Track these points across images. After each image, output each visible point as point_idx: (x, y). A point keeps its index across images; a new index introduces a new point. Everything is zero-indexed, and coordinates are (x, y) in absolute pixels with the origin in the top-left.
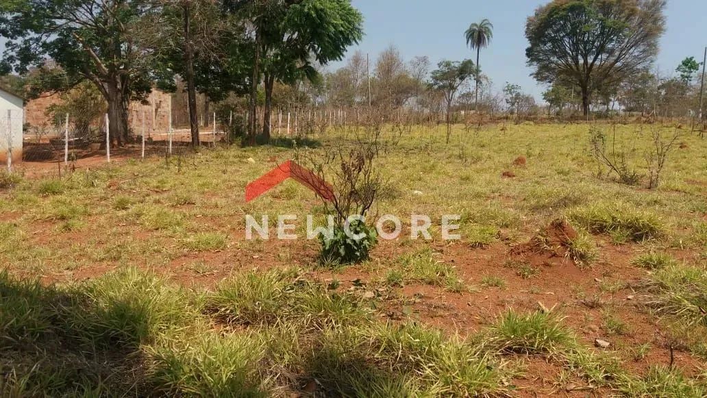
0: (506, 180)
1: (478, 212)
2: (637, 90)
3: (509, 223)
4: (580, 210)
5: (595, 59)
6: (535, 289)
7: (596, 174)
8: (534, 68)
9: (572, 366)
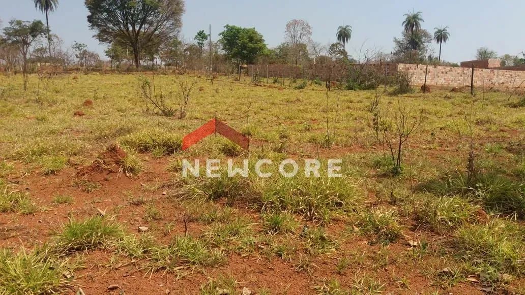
0: (77, 118)
1: (50, 146)
2: (171, 51)
3: (77, 152)
4: (130, 137)
5: (140, 27)
6: (96, 199)
7: (145, 110)
8: (96, 31)
9: (120, 250)
